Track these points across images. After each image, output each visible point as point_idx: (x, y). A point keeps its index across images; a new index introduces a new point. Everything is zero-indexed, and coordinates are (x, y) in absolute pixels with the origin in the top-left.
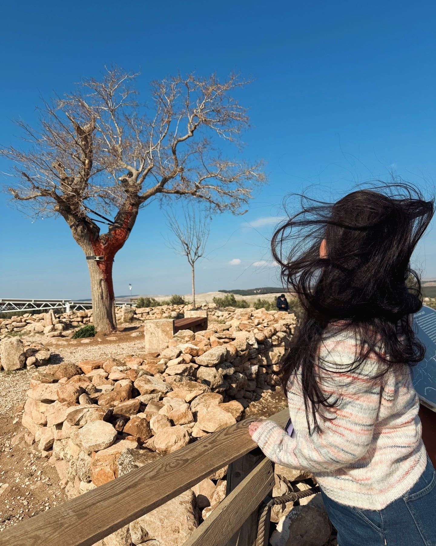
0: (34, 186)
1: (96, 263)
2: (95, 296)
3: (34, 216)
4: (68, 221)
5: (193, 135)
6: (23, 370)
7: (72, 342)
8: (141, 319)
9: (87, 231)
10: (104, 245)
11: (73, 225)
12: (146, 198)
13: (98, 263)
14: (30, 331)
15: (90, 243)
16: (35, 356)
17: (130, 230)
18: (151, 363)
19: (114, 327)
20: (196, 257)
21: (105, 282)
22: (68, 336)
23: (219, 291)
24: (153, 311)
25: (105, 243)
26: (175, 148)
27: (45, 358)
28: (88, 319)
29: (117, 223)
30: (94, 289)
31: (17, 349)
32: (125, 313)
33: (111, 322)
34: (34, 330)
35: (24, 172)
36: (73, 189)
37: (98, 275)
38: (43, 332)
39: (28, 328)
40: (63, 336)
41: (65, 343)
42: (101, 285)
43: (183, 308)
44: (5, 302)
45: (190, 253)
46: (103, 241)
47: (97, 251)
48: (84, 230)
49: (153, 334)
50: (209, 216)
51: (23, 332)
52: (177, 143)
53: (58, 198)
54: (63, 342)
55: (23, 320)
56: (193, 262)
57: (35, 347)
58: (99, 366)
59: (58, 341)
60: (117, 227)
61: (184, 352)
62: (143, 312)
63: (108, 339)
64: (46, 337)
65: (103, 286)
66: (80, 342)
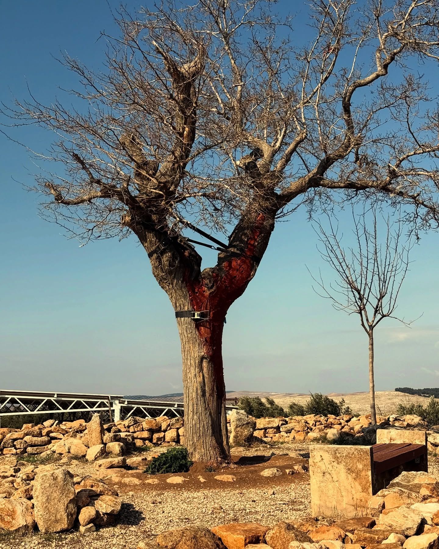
0: (92, 177)
1: (193, 325)
2: (191, 390)
3: (85, 235)
4: (146, 245)
5: (387, 72)
6: (72, 532)
7: (150, 481)
8: (265, 439)
9: (179, 262)
10: (209, 288)
11: (155, 252)
12: (289, 197)
13: (198, 324)
14: (61, 454)
15: (184, 285)
16: (93, 505)
17: (257, 259)
18: (365, 539)
19: (224, 455)
20: (379, 316)
21: (209, 362)
22: (137, 469)
23: (397, 390)
24: (289, 426)
25: (212, 288)
26: (349, 100)
27: (113, 511)
28: (162, 435)
29: (234, 246)
30: (189, 375)
31: (64, 490)
32: (237, 427)
33: (219, 442)
34: (69, 452)
35: (76, 152)
36: (160, 183)
37: (197, 348)
38: (84, 456)
39: (55, 446)
40: (129, 468)
41: (136, 481)
42: (201, 369)
43: (347, 421)
44: (7, 396)
45: (364, 308)
46: (207, 281)
47: (196, 302)
48: (174, 261)
49: (327, 476)
50: (413, 233)
51: (43, 455)
52: (353, 90)
53: (132, 201)
54: (132, 479)
55: (44, 432)
56: (372, 327)
57: (92, 486)
58: (258, 537)
59: (123, 476)
60: (234, 254)
61: (429, 522)
62: (267, 426)
63: (217, 477)
64: (97, 468)
65: (205, 370)
66: (165, 481)
